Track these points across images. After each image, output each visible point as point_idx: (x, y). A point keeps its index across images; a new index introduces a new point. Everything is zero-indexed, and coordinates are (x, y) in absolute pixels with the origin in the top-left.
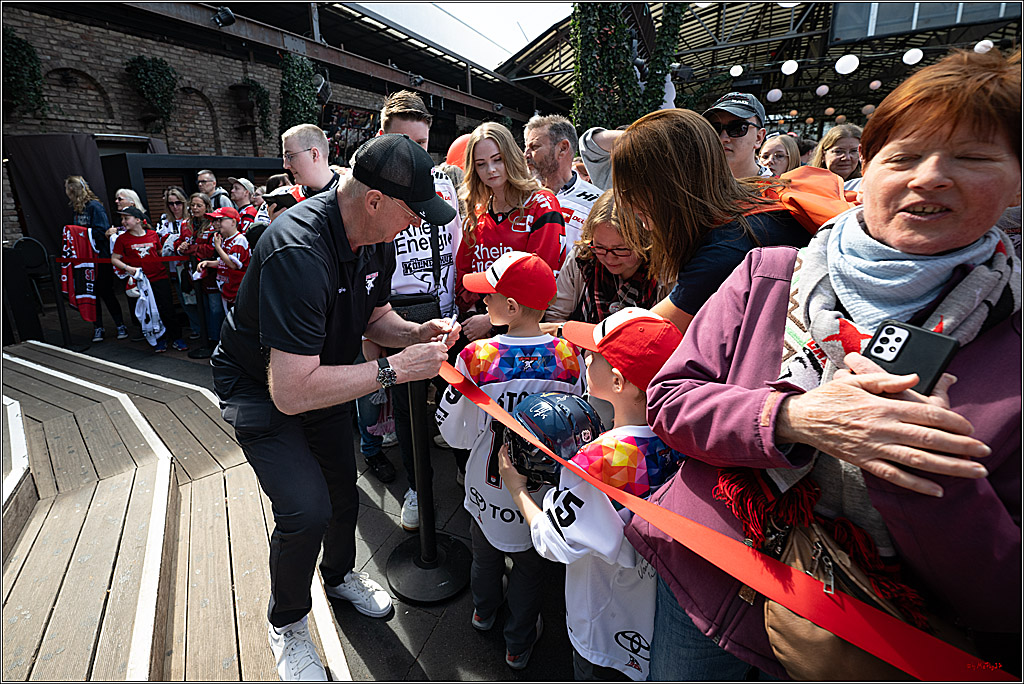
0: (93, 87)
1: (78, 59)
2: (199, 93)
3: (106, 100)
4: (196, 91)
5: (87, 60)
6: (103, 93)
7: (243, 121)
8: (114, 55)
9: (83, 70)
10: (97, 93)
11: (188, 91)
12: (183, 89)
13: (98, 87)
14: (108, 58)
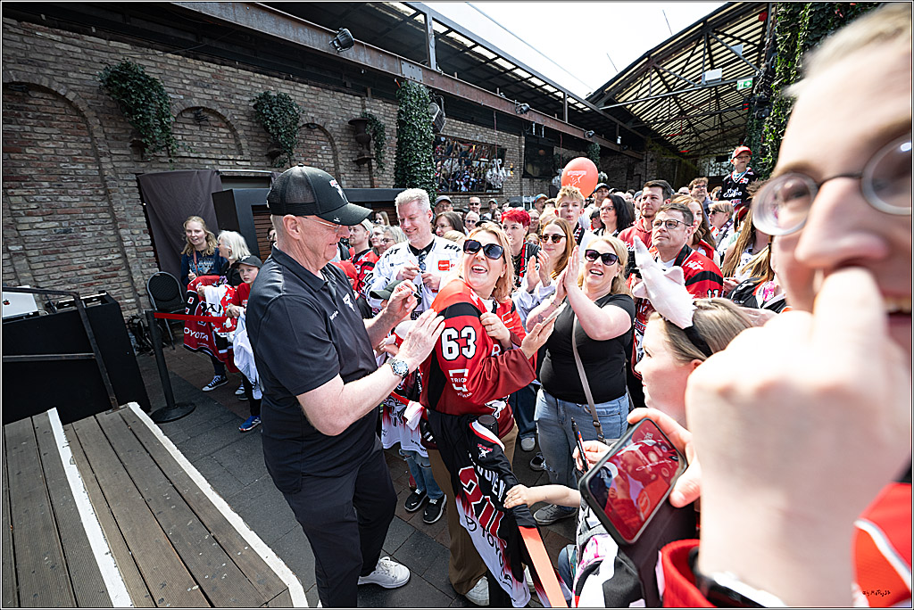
0: (224, 125)
1: (209, 98)
2: (322, 129)
3: (236, 138)
4: (319, 127)
5: (218, 99)
6: (233, 131)
7: (361, 154)
8: (243, 93)
9: (214, 108)
10: (228, 131)
11: (310, 126)
12: (307, 125)
13: (228, 125)
14: (237, 97)
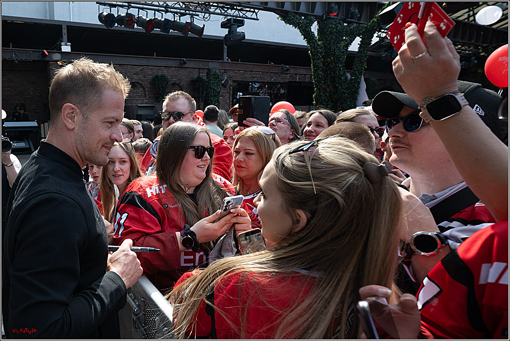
0: (141, 87)
1: (138, 78)
2: (178, 85)
3: (145, 92)
4: (177, 84)
6: (144, 89)
8: (150, 75)
10: (142, 89)
11: (174, 84)
12: (172, 84)
14: (148, 76)
